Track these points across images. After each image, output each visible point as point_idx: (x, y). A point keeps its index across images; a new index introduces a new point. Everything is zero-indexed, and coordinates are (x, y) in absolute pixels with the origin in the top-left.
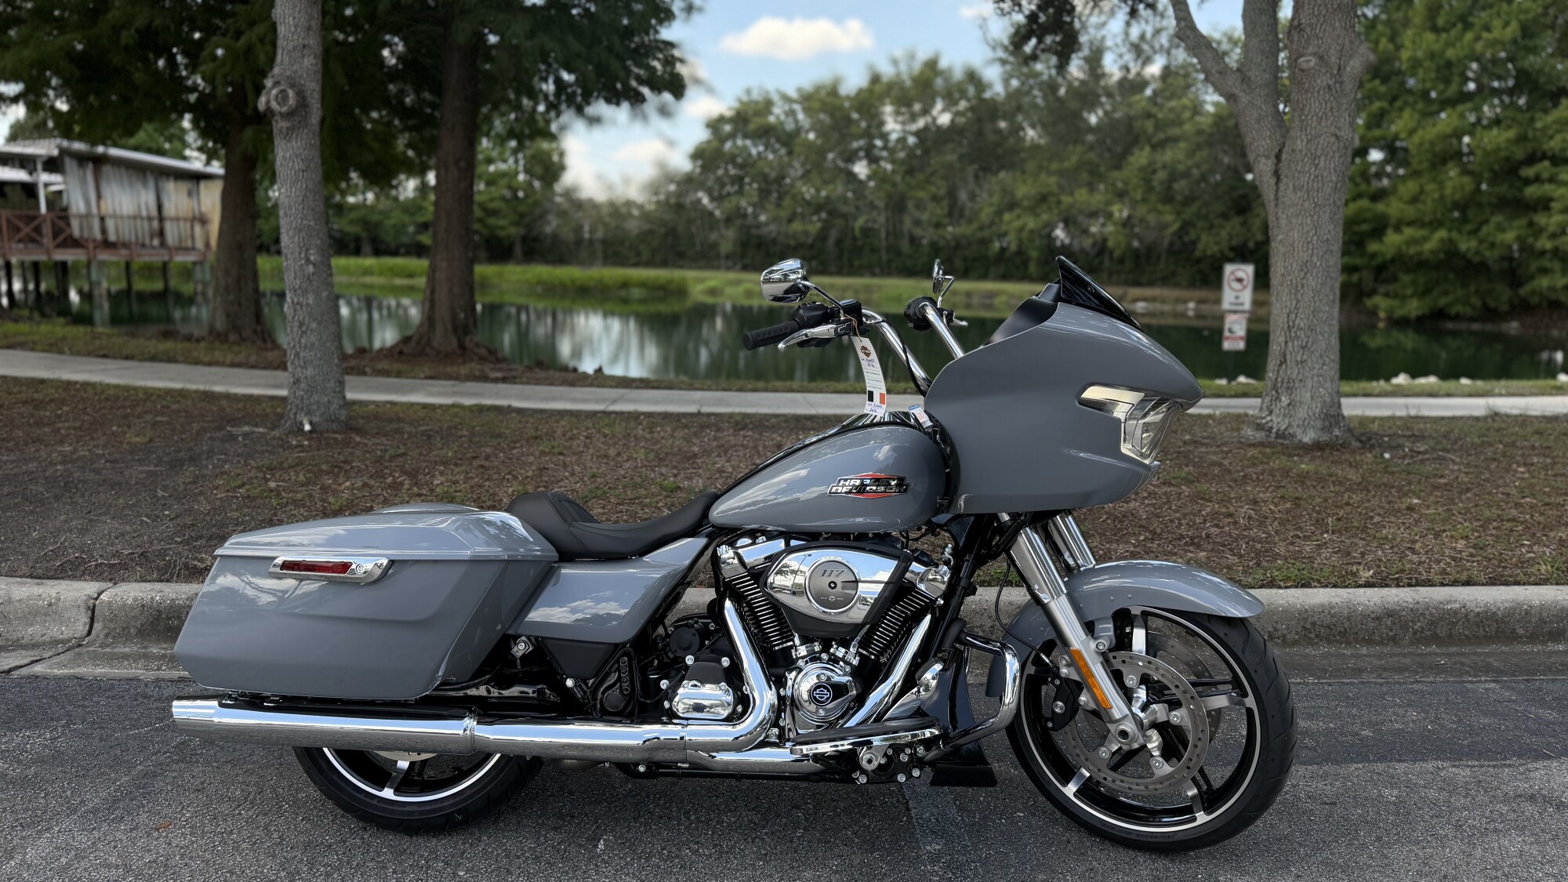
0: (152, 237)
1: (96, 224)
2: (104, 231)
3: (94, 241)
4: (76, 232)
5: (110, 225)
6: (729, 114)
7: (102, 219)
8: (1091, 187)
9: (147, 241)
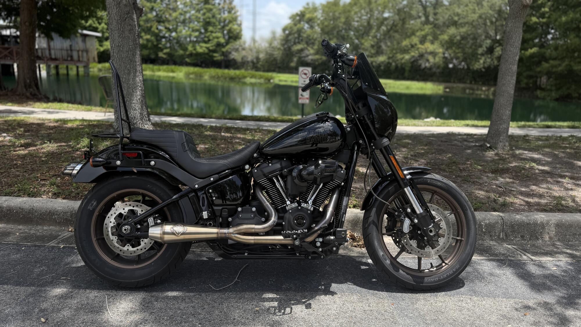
0: (68, 57)
1: (47, 52)
2: (50, 54)
3: (47, 57)
4: (40, 54)
5: (53, 52)
6: (299, 13)
7: (50, 50)
8: (432, 43)
9: (66, 58)
